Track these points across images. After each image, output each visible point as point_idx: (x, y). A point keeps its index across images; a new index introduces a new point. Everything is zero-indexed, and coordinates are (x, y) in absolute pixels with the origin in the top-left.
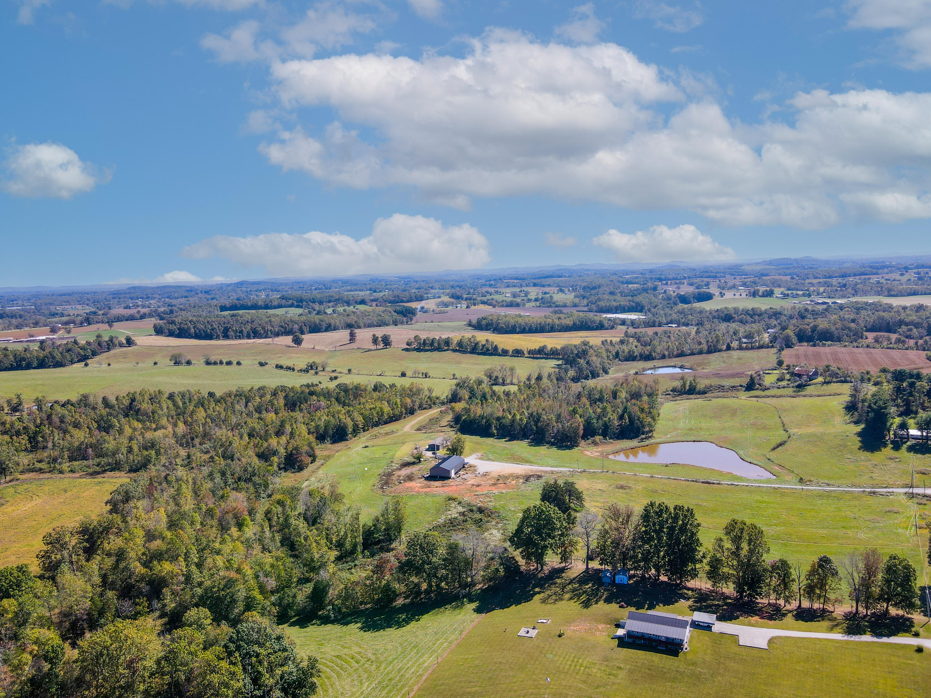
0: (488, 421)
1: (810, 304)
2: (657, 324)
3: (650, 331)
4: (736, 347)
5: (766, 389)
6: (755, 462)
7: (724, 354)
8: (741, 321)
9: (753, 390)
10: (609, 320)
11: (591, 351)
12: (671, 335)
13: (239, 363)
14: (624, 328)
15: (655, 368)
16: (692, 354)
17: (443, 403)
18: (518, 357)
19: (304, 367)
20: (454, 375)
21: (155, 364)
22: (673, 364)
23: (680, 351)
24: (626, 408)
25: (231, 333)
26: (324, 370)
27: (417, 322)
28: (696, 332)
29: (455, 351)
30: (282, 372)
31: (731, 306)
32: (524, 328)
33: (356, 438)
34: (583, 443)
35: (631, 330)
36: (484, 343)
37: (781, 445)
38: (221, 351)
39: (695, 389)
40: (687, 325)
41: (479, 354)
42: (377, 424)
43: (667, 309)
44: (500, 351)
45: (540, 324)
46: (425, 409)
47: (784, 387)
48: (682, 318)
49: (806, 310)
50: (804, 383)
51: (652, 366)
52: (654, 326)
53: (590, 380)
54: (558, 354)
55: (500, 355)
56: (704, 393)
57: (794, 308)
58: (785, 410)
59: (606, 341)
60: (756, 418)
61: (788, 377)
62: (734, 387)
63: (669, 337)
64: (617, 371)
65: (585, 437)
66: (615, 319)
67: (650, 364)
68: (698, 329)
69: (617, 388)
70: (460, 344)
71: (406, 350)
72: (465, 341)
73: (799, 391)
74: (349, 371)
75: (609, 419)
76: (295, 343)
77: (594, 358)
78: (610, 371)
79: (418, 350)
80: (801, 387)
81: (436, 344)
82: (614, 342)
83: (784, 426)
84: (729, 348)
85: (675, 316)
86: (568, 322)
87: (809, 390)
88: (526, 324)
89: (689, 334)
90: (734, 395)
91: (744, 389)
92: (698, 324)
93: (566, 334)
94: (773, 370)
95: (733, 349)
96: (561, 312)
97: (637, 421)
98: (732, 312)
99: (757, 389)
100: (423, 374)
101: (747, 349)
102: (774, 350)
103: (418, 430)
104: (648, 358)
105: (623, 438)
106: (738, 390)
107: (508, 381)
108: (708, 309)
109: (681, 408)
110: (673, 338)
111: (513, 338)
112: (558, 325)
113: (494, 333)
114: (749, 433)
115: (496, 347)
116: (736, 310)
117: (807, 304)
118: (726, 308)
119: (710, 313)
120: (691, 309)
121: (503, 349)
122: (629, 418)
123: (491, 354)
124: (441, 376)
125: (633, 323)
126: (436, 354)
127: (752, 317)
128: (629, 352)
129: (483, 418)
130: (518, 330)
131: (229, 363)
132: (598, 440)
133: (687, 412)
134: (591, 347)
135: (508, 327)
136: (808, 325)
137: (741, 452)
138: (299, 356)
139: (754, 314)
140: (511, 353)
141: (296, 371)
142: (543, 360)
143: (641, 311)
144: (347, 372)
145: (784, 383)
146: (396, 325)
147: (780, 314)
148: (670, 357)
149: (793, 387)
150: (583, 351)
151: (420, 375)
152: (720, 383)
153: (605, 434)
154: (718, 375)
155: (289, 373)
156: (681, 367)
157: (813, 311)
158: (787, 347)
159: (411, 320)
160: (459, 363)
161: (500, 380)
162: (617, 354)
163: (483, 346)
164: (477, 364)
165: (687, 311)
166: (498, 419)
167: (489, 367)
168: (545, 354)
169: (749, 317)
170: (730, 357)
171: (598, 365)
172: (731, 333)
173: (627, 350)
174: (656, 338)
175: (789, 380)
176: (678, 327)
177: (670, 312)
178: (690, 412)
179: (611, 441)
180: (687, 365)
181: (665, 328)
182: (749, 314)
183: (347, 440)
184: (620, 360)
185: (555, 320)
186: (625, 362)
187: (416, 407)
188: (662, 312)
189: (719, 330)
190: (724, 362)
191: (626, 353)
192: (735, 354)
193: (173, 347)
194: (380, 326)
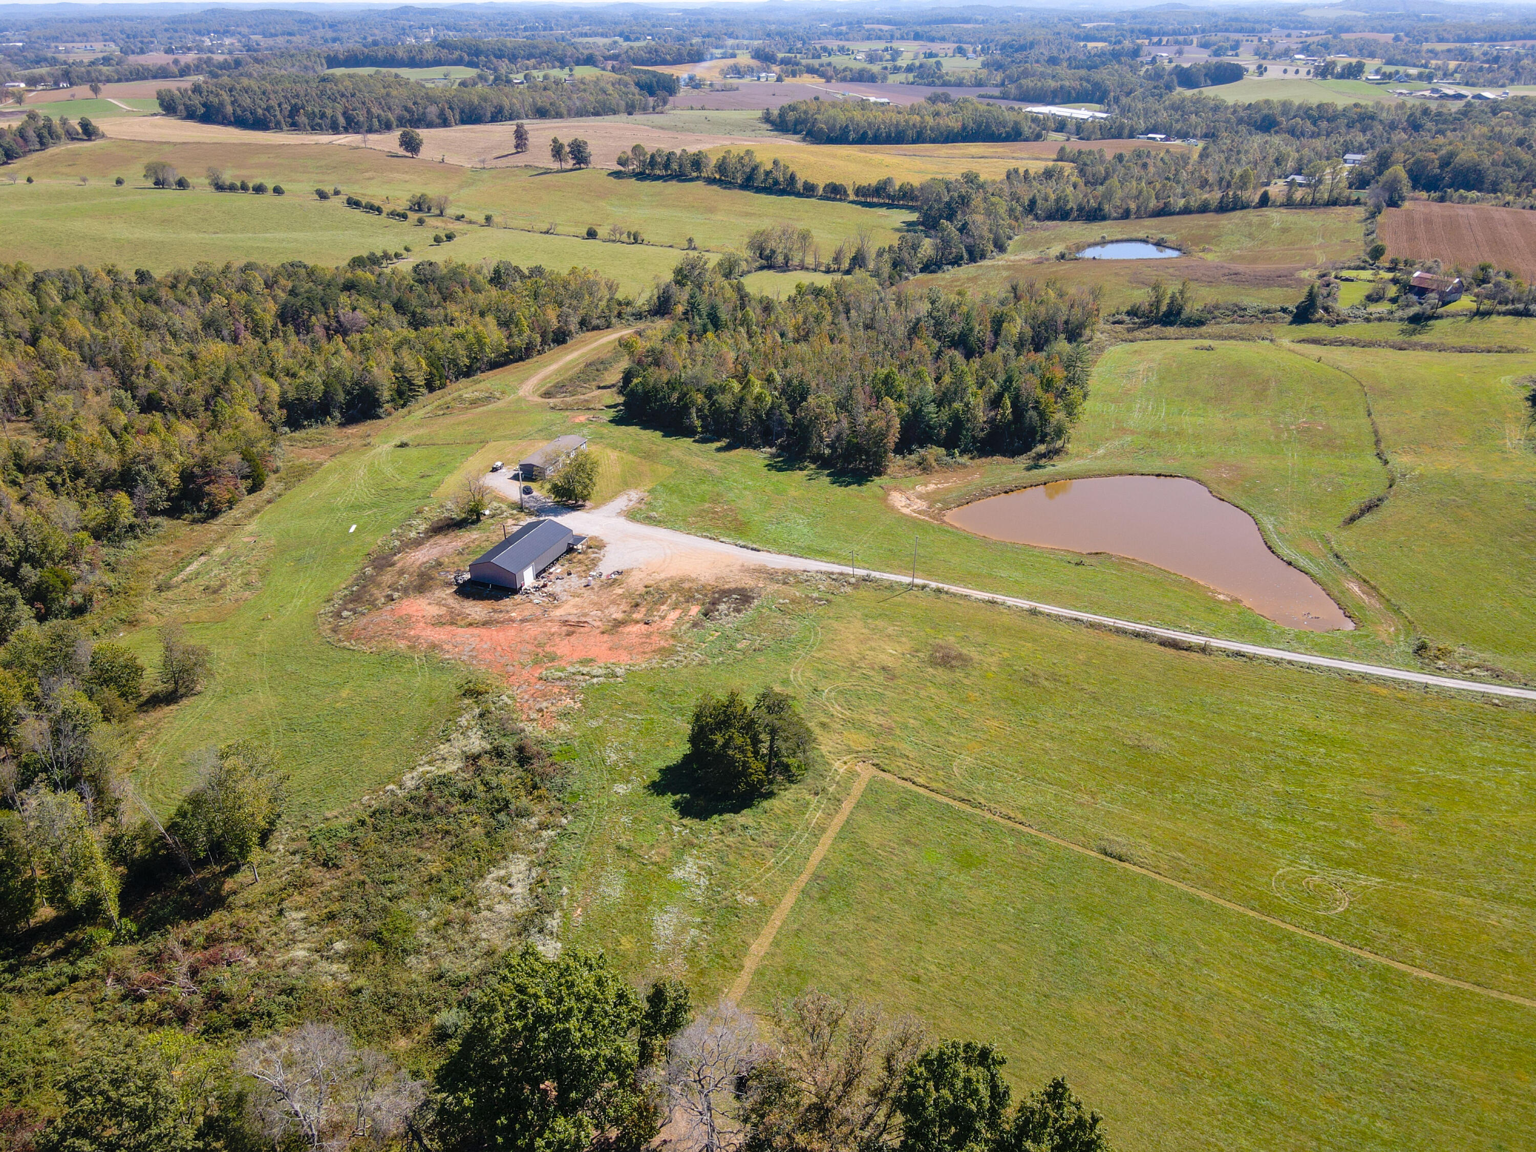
0: (683, 396)
1: (1430, 98)
2: (1126, 131)
3: (1109, 148)
4: (1281, 199)
5: (1338, 322)
6: (1302, 562)
7: (1252, 216)
8: (1292, 132)
9: (1309, 321)
10: (1035, 119)
11: (977, 200)
12: (1150, 162)
13: (278, 191)
14: (1060, 137)
15: (1103, 242)
16: (1186, 211)
17: (639, 316)
18: (834, 199)
19: (402, 205)
20: (690, 240)
21: (119, 182)
22: (1142, 235)
23: (1161, 205)
24: (1009, 380)
25: (302, 119)
26: (441, 214)
27: (674, 108)
28: (1201, 156)
29: (711, 181)
30: (358, 214)
31: (1276, 96)
32: (865, 133)
33: (405, 410)
34: (895, 463)
35: (1074, 145)
36: (769, 166)
37: (1369, 508)
38: (263, 159)
39: (1179, 313)
40: (1184, 136)
41: (758, 190)
42: (468, 372)
43: (1151, 99)
44: (800, 186)
45: (898, 124)
46: (597, 328)
47: (1380, 319)
48: (1177, 121)
49: (1426, 112)
50: (1429, 312)
51: (1098, 239)
52: (1119, 136)
53: (964, 267)
54: (914, 198)
55: (798, 195)
56: (1200, 323)
57: (1401, 106)
58: (1385, 393)
59: (1016, 171)
60: (1312, 410)
61: (1392, 291)
62: (1267, 311)
63: (1145, 166)
64: (1025, 246)
65: (903, 448)
66: (1047, 118)
67: (1096, 230)
68: (1205, 149)
69: (1005, 309)
70: (722, 167)
71: (617, 175)
72: (732, 160)
73: (1413, 332)
74: (488, 219)
75: (967, 405)
76: (406, 149)
77: (979, 218)
78: (1011, 245)
79: (641, 176)
80: (1420, 321)
81: (675, 166)
82: (1032, 172)
83: (1377, 442)
84: (1264, 201)
85: (1163, 117)
86: (953, 123)
87: (1439, 330)
88: (869, 124)
89: (1184, 159)
90: (1264, 333)
91: (1289, 318)
92: (1206, 136)
93: (944, 150)
94: (1358, 268)
95: (1274, 205)
96: (946, 99)
97: (1032, 413)
98: (1278, 110)
99: (1319, 320)
100: (629, 234)
101: (1303, 205)
102: (1359, 212)
103: (547, 394)
104: (1093, 215)
105: (991, 454)
106: (1275, 321)
107: (796, 262)
108: (1230, 101)
109: (1141, 367)
110: (1152, 169)
111: (834, 156)
112: (932, 129)
113: (804, 140)
114: (1293, 459)
115: (792, 178)
116: (1286, 106)
117: (1424, 97)
118: (1267, 102)
119: (1235, 112)
120: (1197, 101)
121: (806, 183)
122: (1013, 405)
123: (783, 192)
124: (667, 241)
125: (1081, 130)
126: (673, 187)
127: (1314, 123)
128: (1057, 200)
129: (674, 389)
130: (852, 136)
131: (259, 189)
132: (931, 460)
133: (1154, 379)
134: (981, 186)
135: (832, 129)
136: (1435, 151)
137: (1268, 523)
138: (407, 177)
139: (1320, 118)
140: (821, 192)
141: (384, 215)
142: (883, 211)
143: (1100, 101)
144: (483, 221)
145: (1382, 308)
146: (630, 114)
147: (1372, 118)
148: (1139, 217)
149: (1401, 320)
150: (962, 197)
151: (624, 237)
152: (1235, 299)
153: (951, 442)
154: (1235, 278)
155: (373, 217)
156: (1160, 244)
157: (1439, 114)
158: (1389, 206)
159: (665, 103)
160: (712, 210)
161: (780, 259)
162: (1033, 202)
163: (768, 173)
164: (747, 214)
165: (1189, 106)
166: (709, 393)
167: (765, 224)
168: (889, 196)
169: (1308, 123)
170: (1264, 225)
171: (986, 234)
172: (1271, 159)
173: (1053, 197)
174: (1119, 167)
175: (1394, 300)
176: (1167, 139)
177: (1157, 106)
178: (1161, 379)
179: (965, 459)
180: (1171, 238)
181: (1140, 142)
182: (1310, 117)
183: (380, 418)
184: (1037, 218)
185: (927, 118)
186: (1049, 223)
187: (573, 327)
188: (1140, 106)
189: (1247, 152)
190: (1251, 236)
191: (1051, 202)
192: (1276, 217)
193: (175, 144)
194: (597, 114)
